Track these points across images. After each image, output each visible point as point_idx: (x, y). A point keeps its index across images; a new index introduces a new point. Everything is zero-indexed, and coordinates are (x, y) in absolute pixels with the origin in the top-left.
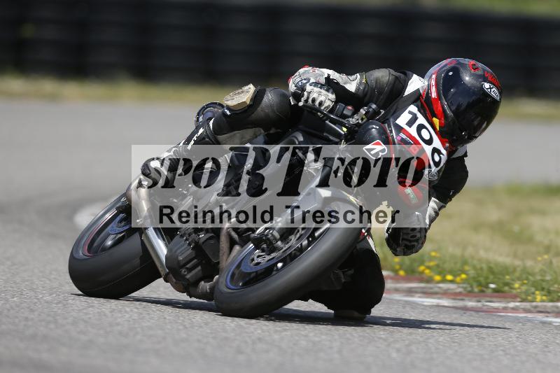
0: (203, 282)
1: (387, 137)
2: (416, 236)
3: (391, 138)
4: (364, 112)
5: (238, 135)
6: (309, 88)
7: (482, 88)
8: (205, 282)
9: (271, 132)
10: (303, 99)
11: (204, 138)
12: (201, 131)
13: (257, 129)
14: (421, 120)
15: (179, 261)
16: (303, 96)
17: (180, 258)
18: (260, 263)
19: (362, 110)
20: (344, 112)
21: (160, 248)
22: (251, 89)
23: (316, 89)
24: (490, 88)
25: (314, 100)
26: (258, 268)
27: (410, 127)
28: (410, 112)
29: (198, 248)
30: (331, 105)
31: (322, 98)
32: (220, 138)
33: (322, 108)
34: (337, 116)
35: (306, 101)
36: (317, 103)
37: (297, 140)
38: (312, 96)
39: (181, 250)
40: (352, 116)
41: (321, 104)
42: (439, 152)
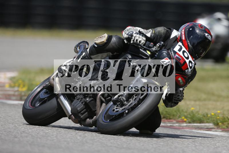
0: (88, 119)
1: (171, 56)
2: (179, 98)
3: (172, 56)
4: (159, 45)
5: (100, 56)
6: (134, 35)
7: (204, 35)
8: (89, 119)
9: (115, 54)
10: (132, 40)
11: (85, 57)
12: (84, 54)
13: (108, 53)
14: (184, 49)
15: (78, 110)
16: (132, 39)
17: (78, 109)
18: (118, 111)
19: (157, 44)
20: (150, 45)
21: (66, 104)
22: (106, 35)
23: (138, 35)
24: (208, 36)
25: (137, 40)
26: (118, 113)
27: (180, 51)
28: (179, 45)
29: (86, 104)
30: (144, 42)
31: (140, 39)
32: (92, 57)
33: (141, 44)
34: (147, 47)
35: (134, 41)
36: (138, 42)
37: (128, 57)
38: (136, 38)
39: (78, 105)
40: (153, 47)
41: (140, 42)
42: (192, 63)
